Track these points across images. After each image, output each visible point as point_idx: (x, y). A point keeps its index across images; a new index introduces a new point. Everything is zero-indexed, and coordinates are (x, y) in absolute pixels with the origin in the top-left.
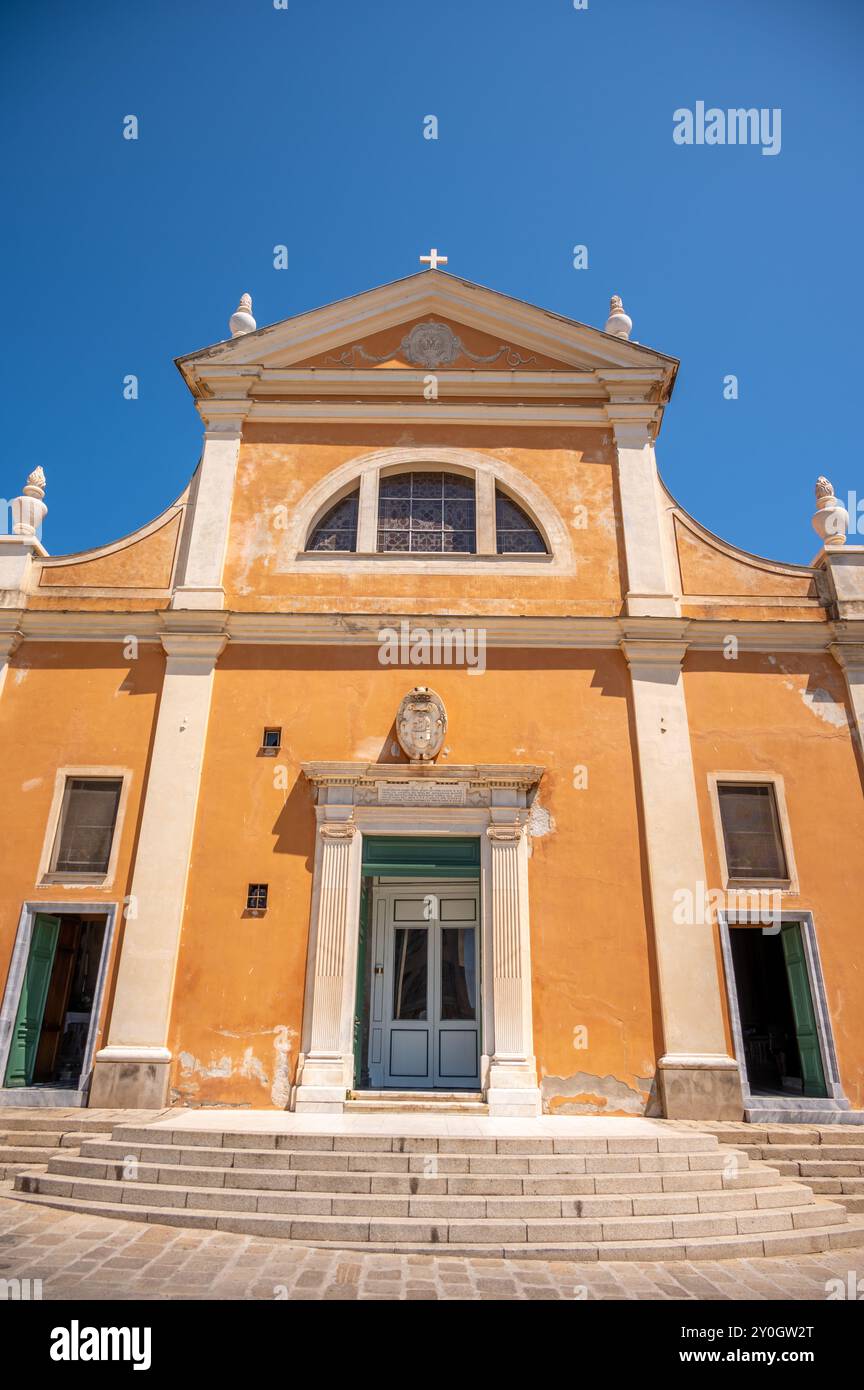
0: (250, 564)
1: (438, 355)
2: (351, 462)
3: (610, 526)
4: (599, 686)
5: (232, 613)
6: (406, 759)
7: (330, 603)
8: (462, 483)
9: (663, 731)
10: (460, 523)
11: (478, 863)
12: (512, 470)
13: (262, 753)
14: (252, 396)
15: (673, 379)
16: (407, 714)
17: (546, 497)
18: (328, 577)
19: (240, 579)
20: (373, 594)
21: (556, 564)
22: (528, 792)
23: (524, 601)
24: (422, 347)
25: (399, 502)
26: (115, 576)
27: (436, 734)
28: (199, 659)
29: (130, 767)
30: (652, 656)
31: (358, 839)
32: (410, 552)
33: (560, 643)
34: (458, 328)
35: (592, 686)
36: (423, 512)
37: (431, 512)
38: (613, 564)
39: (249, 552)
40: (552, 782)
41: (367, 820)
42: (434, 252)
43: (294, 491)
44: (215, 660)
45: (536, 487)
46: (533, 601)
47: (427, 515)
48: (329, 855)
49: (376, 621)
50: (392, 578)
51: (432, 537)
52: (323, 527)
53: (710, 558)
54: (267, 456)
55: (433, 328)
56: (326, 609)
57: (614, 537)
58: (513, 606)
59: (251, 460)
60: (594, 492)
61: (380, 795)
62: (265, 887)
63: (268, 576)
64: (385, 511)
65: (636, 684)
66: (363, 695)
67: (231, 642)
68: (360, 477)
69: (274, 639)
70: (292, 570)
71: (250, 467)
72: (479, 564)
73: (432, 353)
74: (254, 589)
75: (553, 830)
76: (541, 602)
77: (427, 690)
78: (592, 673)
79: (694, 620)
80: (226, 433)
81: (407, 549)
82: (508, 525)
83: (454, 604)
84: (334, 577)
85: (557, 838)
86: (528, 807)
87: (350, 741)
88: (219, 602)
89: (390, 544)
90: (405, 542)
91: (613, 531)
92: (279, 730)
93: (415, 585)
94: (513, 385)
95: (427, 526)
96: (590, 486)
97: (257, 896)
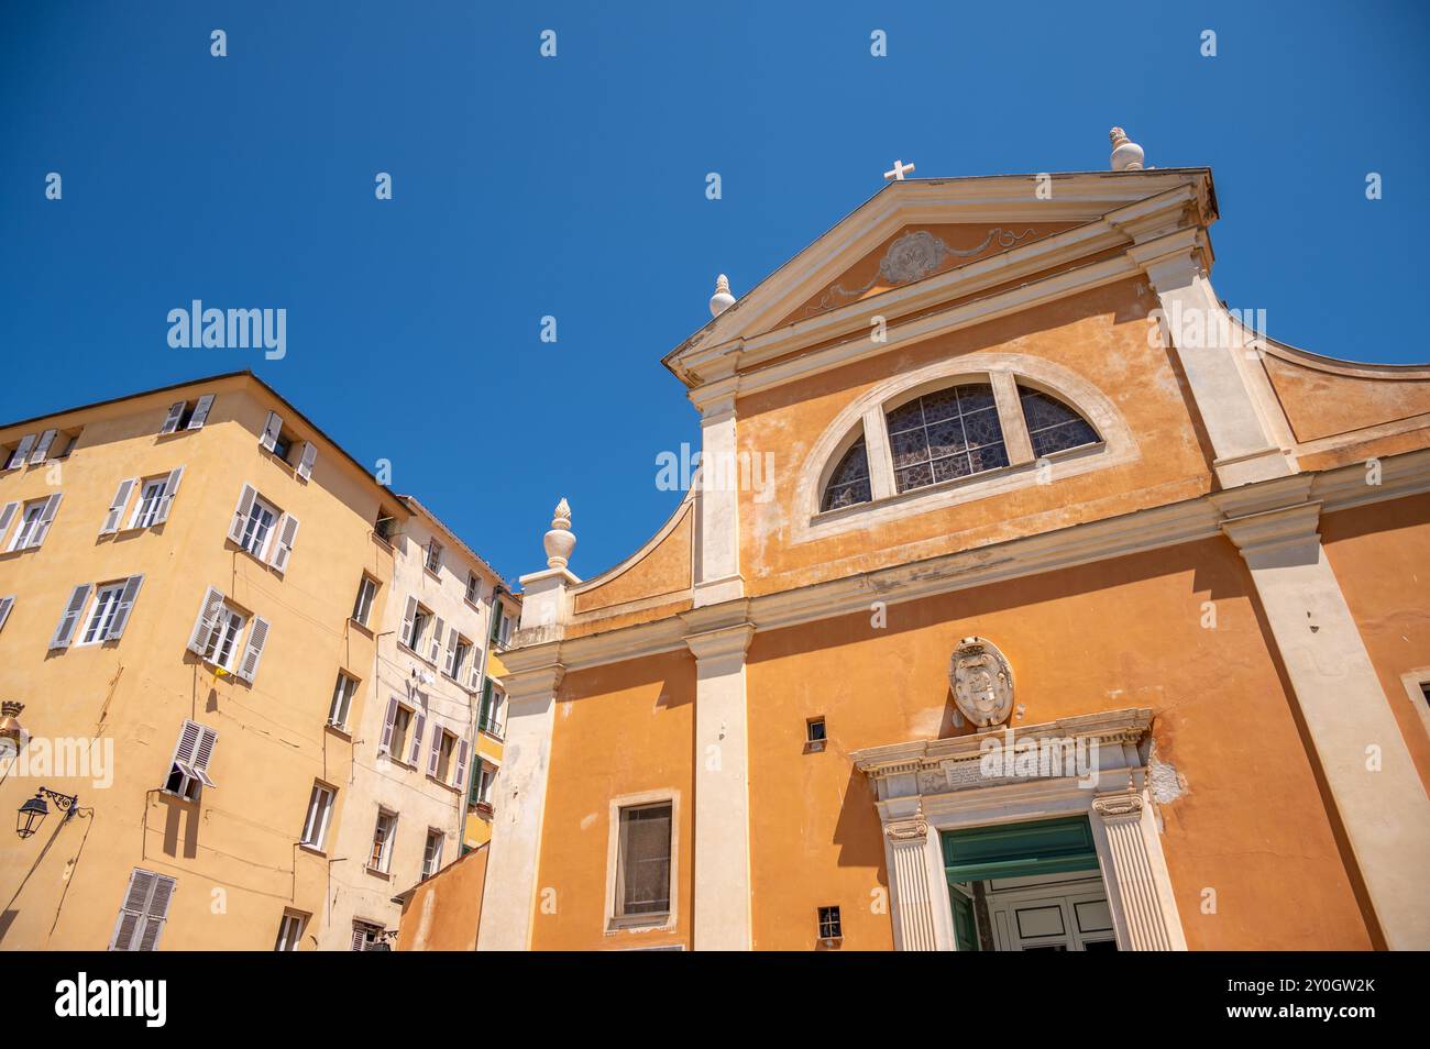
0: (765, 542)
1: (920, 266)
2: (849, 407)
3: (1173, 386)
4: (1206, 589)
5: (751, 600)
6: (971, 728)
7: (853, 564)
8: (978, 392)
9: (1315, 629)
10: (986, 436)
11: (1092, 850)
12: (1031, 359)
13: (808, 749)
14: (741, 371)
15: (1211, 192)
16: (960, 673)
17: (1080, 377)
18: (846, 536)
19: (757, 560)
20: (900, 542)
21: (1111, 452)
22: (1139, 745)
23: (1078, 506)
24: (903, 263)
25: (912, 433)
26: (639, 588)
27: (1002, 690)
28: (726, 657)
29: (678, 787)
30: (1271, 533)
31: (933, 837)
32: (935, 484)
33: (1137, 546)
34: (936, 229)
35: (1195, 591)
36: (940, 436)
37: (950, 434)
38: (1187, 432)
39: (761, 529)
40: (1168, 726)
41: (940, 812)
42: (898, 164)
43: (796, 454)
44: (743, 654)
45: (1065, 370)
46: (1091, 503)
47: (946, 439)
48: (901, 861)
49: (905, 572)
50: (916, 519)
51: (957, 461)
52: (836, 483)
53: (1324, 387)
54: (764, 426)
55: (912, 239)
56: (850, 572)
57: (1180, 399)
58: (1067, 516)
59: (749, 435)
60: (1140, 353)
61: (949, 779)
62: (836, 910)
63: (784, 551)
64: (898, 448)
65: (1256, 574)
66: (908, 661)
67: (758, 631)
68: (862, 419)
69: (802, 617)
70: (808, 538)
71: (749, 442)
72: (1014, 477)
73: (913, 265)
74: (772, 568)
75: (1186, 791)
76: (1102, 502)
77: (976, 639)
78: (1191, 574)
79: (1318, 473)
80: (721, 416)
81: (930, 482)
82: (1044, 423)
83: (995, 531)
84: (853, 534)
85: (1195, 801)
86: (1144, 764)
87: (903, 718)
88: (739, 590)
89: (911, 481)
90: (927, 475)
91: (1178, 392)
92: (822, 719)
93: (945, 520)
94: (1009, 267)
95: (949, 451)
96: (1134, 348)
97: (831, 920)
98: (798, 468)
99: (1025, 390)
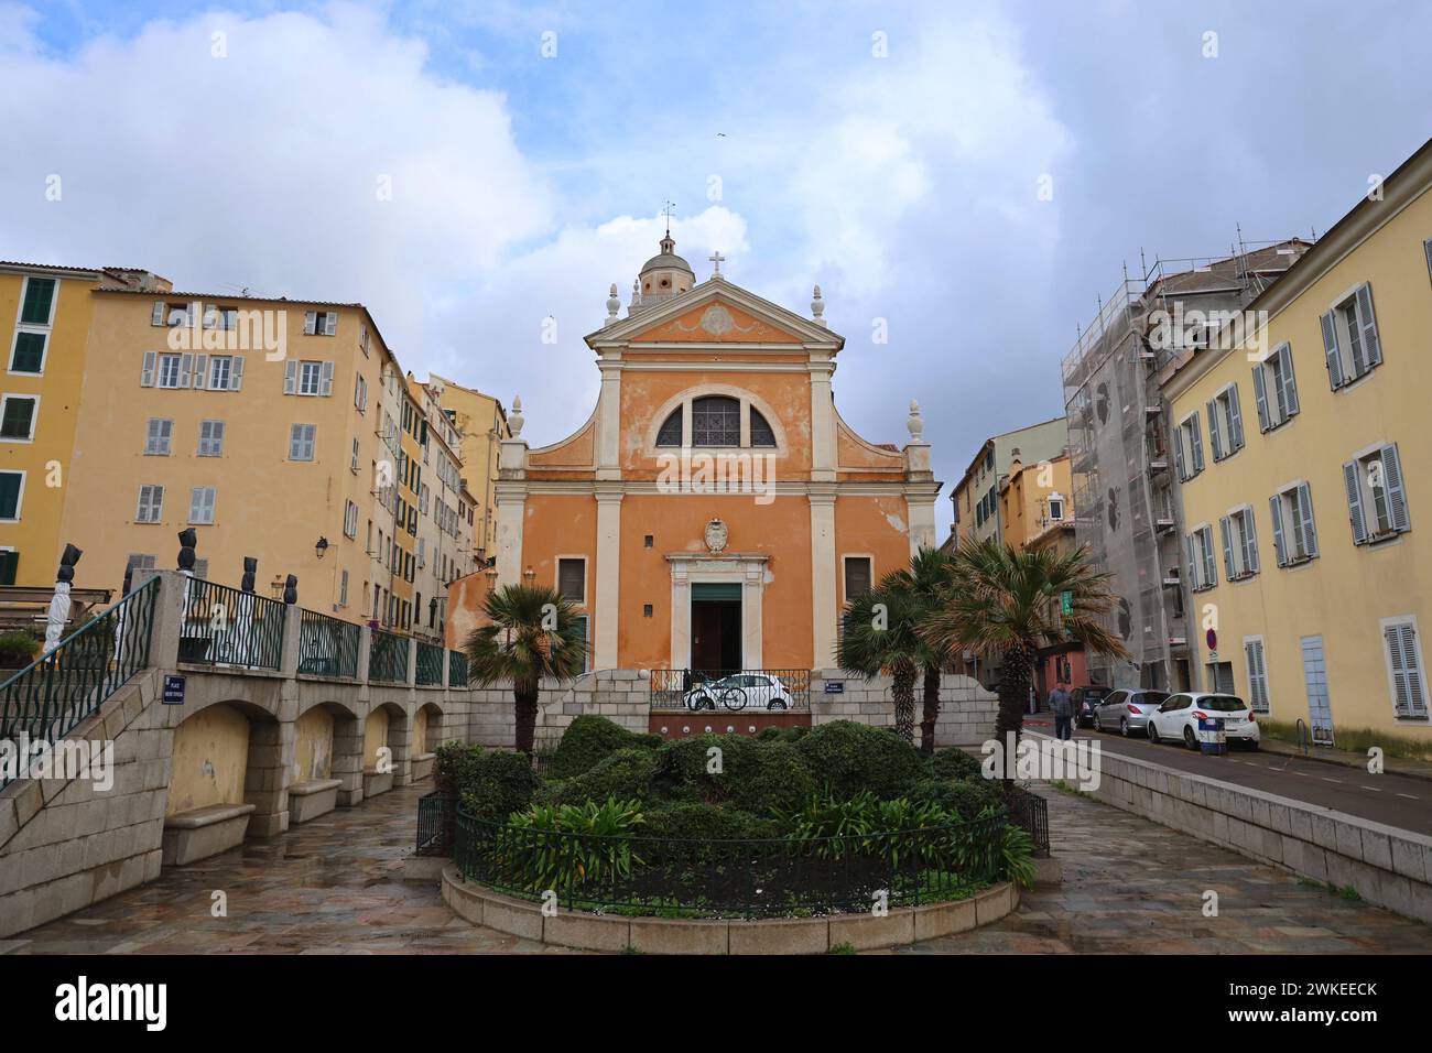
0: (631, 453)
2: (676, 394)
3: (806, 430)
4: (796, 514)
5: (626, 481)
6: (709, 549)
8: (736, 402)
9: (823, 534)
10: (733, 427)
11: (741, 594)
12: (758, 399)
13: (644, 546)
16: (709, 530)
17: (774, 412)
19: (627, 462)
21: (778, 450)
22: (763, 564)
24: (712, 323)
25: (702, 414)
27: (722, 540)
28: (611, 503)
29: (587, 554)
30: (821, 500)
31: (689, 585)
33: (779, 493)
34: (731, 309)
36: (714, 420)
37: (718, 420)
38: (806, 452)
39: (630, 446)
40: (773, 559)
41: (693, 577)
43: (650, 412)
44: (620, 503)
45: (770, 408)
47: (716, 422)
48: (676, 592)
51: (719, 436)
52: (665, 429)
53: (854, 447)
54: (635, 392)
55: (718, 310)
57: (807, 437)
59: (627, 393)
60: (798, 412)
62: (651, 606)
63: (640, 459)
64: (696, 421)
65: (813, 513)
66: (689, 519)
67: (626, 494)
68: (683, 402)
69: (646, 492)
70: (651, 455)
71: (627, 397)
73: (717, 326)
74: (633, 467)
75: (774, 580)
77: (718, 520)
79: (841, 483)
80: (613, 378)
81: (706, 443)
82: (757, 429)
85: (775, 584)
87: (684, 541)
88: (617, 475)
89: (698, 440)
90: (705, 438)
91: (807, 434)
92: (652, 536)
94: (760, 350)
95: (716, 428)
96: (797, 408)
97: (648, 609)
98: (649, 420)
99: (753, 410)
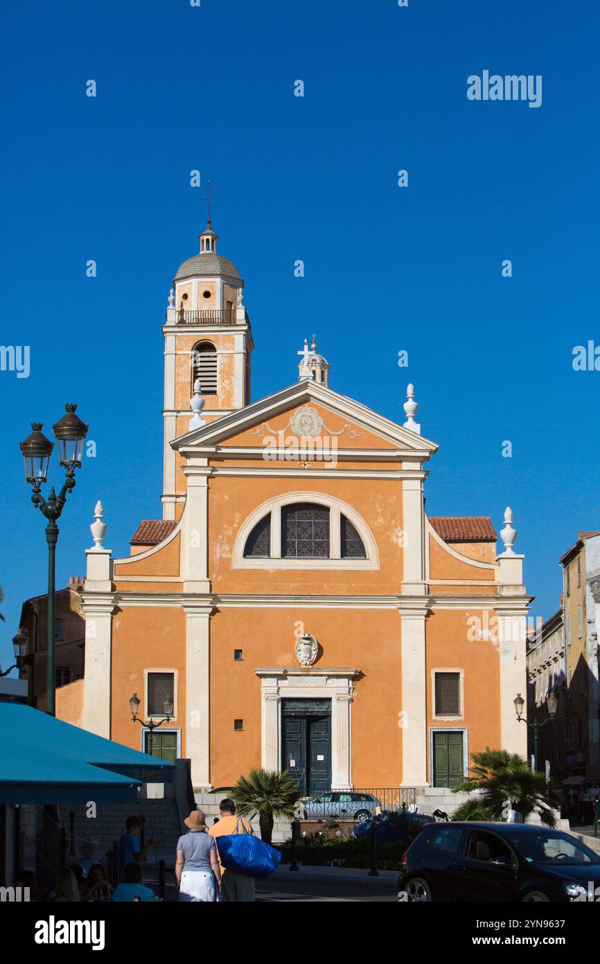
0: (219, 563)
1: (310, 431)
2: (265, 503)
4: (386, 628)
5: (216, 595)
7: (260, 586)
9: (414, 650)
10: (322, 535)
12: (349, 507)
13: (234, 660)
14: (210, 459)
16: (300, 645)
17: (365, 523)
18: (258, 571)
19: (215, 572)
21: (368, 562)
23: (354, 585)
25: (290, 522)
27: (314, 654)
28: (200, 616)
29: (176, 669)
32: (297, 554)
36: (303, 529)
37: (307, 528)
38: (397, 563)
39: (217, 556)
41: (284, 691)
43: (237, 520)
44: (208, 616)
46: (358, 585)
48: (268, 707)
51: (308, 544)
53: (445, 558)
54: (222, 499)
57: (399, 548)
58: (348, 587)
59: (213, 500)
60: (389, 520)
61: (289, 681)
62: (241, 721)
63: (229, 570)
65: (403, 628)
67: (215, 607)
68: (270, 513)
70: (241, 566)
71: (213, 505)
72: (331, 562)
73: (306, 429)
74: (222, 578)
75: (363, 695)
76: (362, 585)
77: (309, 635)
81: (295, 551)
83: (320, 587)
84: (261, 571)
86: (353, 685)
87: (274, 656)
88: (208, 587)
89: (287, 550)
90: (294, 547)
91: (398, 544)
92: (241, 650)
93: (300, 576)
94: (351, 456)
95: (305, 537)
96: (389, 517)
97: (238, 724)
98: (236, 529)
